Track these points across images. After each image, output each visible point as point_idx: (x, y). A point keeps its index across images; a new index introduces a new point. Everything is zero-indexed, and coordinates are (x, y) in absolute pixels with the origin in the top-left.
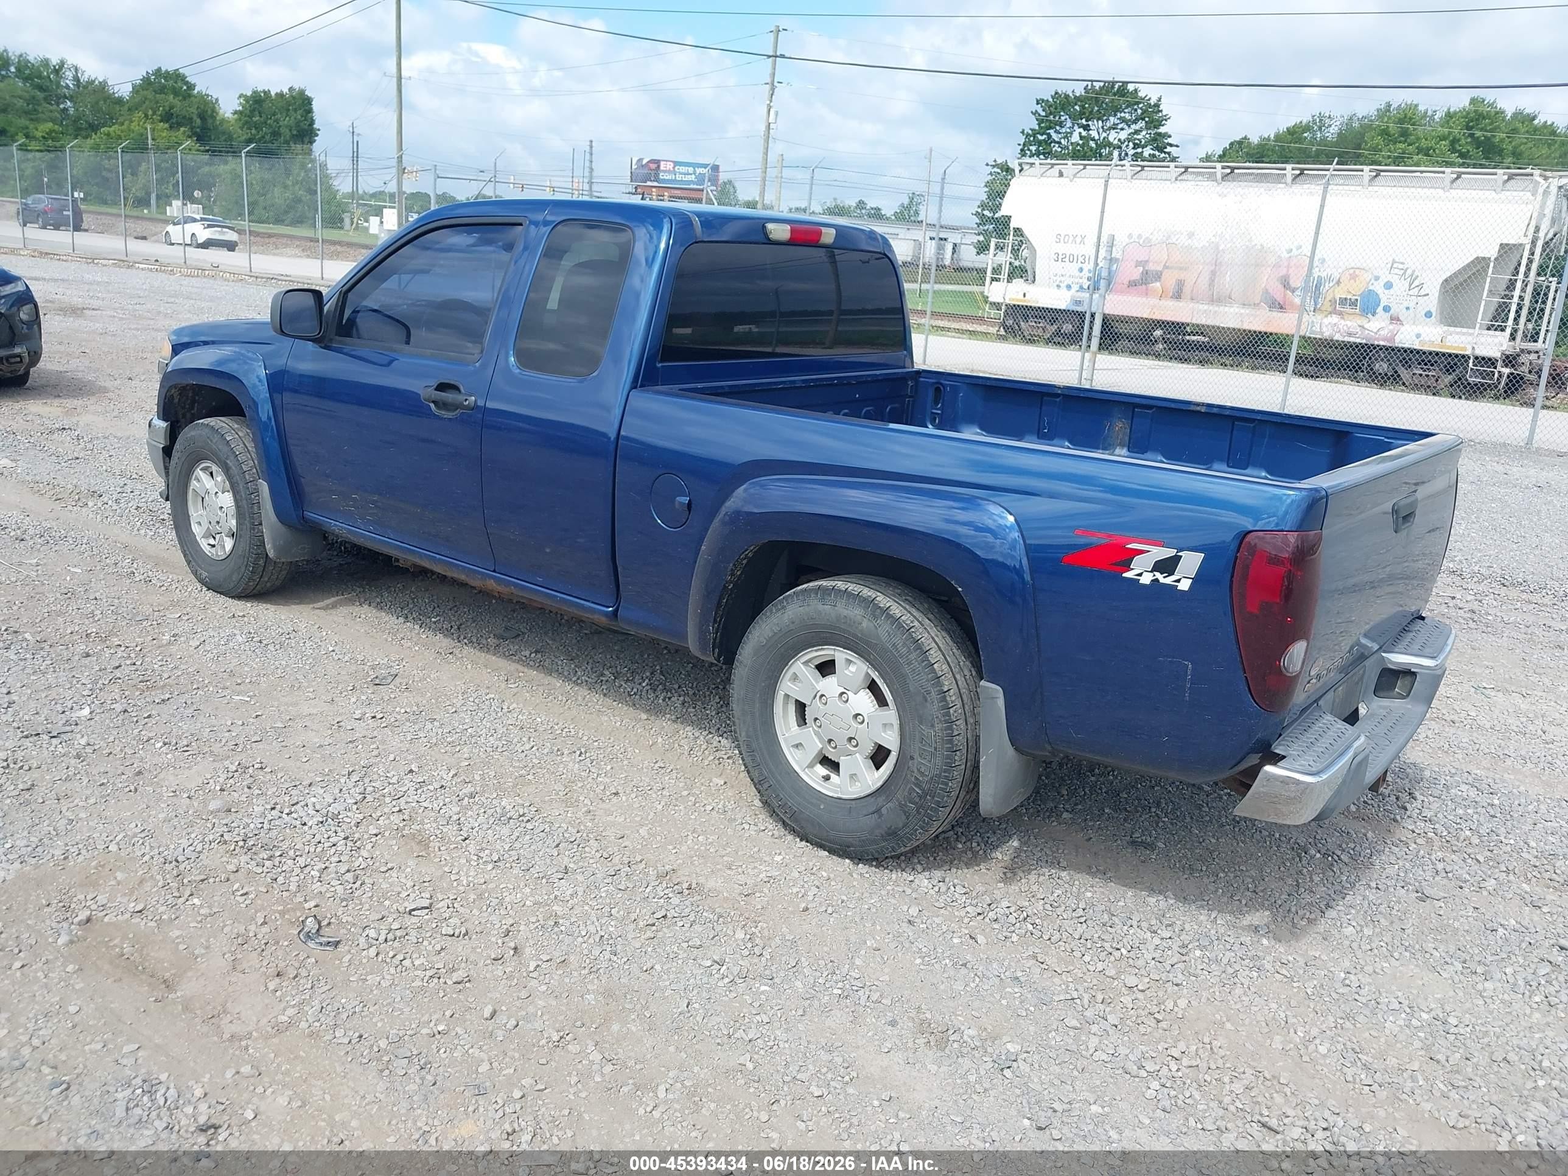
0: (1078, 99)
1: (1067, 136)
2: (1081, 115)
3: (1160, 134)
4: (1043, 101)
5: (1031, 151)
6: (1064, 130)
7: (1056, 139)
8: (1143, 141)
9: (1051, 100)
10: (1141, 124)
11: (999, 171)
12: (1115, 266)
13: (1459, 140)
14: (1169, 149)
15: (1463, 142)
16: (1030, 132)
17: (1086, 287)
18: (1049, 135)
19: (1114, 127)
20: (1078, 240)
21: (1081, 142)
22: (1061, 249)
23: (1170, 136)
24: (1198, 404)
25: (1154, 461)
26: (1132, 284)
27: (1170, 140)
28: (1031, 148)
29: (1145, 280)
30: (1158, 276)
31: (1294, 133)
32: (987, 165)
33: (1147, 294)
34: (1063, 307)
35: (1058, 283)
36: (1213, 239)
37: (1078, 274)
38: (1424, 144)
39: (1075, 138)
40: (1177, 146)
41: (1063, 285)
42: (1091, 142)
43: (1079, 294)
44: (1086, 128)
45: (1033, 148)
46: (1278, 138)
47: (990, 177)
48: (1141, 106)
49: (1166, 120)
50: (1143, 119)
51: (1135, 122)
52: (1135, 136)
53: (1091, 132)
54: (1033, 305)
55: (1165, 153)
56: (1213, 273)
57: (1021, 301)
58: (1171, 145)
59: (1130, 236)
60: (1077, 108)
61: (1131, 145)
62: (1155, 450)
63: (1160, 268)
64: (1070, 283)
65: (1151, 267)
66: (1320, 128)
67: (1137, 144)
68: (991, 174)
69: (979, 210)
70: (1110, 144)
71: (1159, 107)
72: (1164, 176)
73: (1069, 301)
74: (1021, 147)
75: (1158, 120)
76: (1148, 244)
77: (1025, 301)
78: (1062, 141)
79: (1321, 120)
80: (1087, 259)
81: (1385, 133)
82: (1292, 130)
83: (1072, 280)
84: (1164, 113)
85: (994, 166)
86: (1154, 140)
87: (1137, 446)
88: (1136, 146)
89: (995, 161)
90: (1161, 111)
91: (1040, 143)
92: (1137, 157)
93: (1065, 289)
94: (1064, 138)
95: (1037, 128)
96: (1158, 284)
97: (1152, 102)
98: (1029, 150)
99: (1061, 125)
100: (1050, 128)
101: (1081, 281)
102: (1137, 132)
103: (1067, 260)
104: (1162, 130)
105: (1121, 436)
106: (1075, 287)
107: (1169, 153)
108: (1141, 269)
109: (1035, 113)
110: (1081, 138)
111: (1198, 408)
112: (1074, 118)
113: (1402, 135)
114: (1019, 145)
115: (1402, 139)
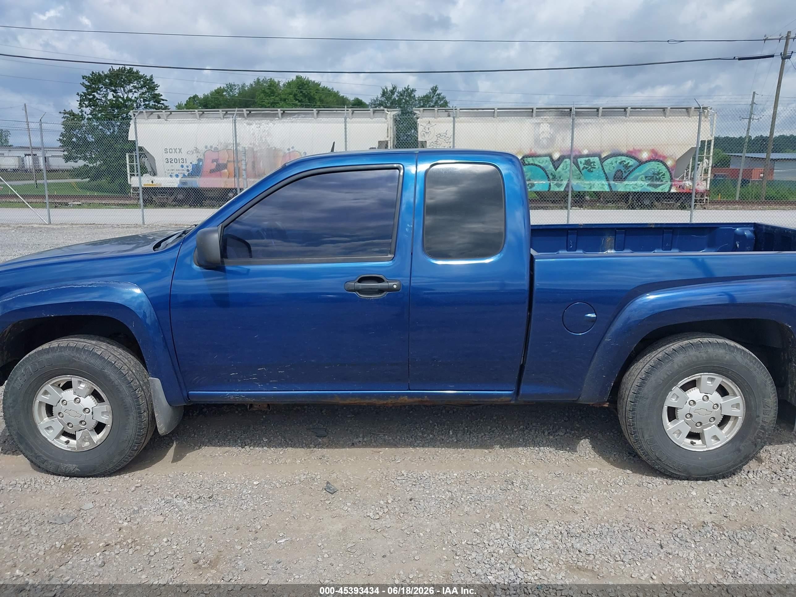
0: (106, 76)
1: (106, 96)
2: (111, 84)
3: (156, 94)
4: (86, 77)
5: (86, 104)
6: (102, 93)
7: (99, 98)
8: (148, 98)
9: (91, 76)
10: (144, 90)
11: (68, 116)
12: (201, 163)
13: (297, 95)
14: (162, 102)
15: (299, 95)
16: (83, 94)
17: (186, 175)
18: (94, 96)
19: (130, 91)
20: (178, 151)
21: (114, 99)
22: (169, 156)
23: (161, 95)
24: (651, 224)
25: (627, 252)
26: (212, 171)
27: (162, 97)
28: (85, 102)
29: (219, 169)
30: (225, 166)
31: (219, 92)
32: (60, 113)
33: (221, 176)
34: (176, 186)
35: (170, 174)
36: (250, 146)
37: (181, 168)
38: (283, 97)
39: (110, 97)
40: (166, 100)
41: (174, 175)
42: (120, 99)
43: (183, 179)
44: (115, 91)
45: (87, 103)
46: (212, 94)
47: (63, 120)
48: (142, 80)
49: (157, 87)
50: (145, 86)
51: (141, 88)
52: (143, 96)
53: (118, 94)
54: (158, 186)
55: (161, 104)
56: (254, 163)
57: (150, 185)
58: (163, 100)
59: (206, 147)
60: (107, 80)
61: (142, 99)
62: (628, 248)
63: (225, 162)
64: (178, 173)
65: (221, 162)
66: (231, 90)
67: (145, 100)
68: (64, 117)
69: (61, 138)
70: (130, 100)
71: (152, 80)
72: (218, 116)
73: (179, 182)
74: (79, 102)
75: (153, 87)
76: (216, 150)
77: (153, 185)
78: (103, 99)
79: (231, 87)
80: (185, 161)
81: (264, 92)
82: (217, 91)
83: (179, 172)
84: (155, 84)
85: (65, 113)
86: (154, 97)
87: (619, 247)
88: (144, 101)
89: (65, 110)
90: (154, 82)
91: (90, 100)
92: (146, 106)
93: (175, 177)
94: (103, 97)
95: (86, 91)
96: (226, 170)
97: (148, 78)
98: (84, 104)
99: (99, 89)
100: (94, 92)
101: (183, 172)
102: (143, 93)
103: (173, 161)
104: (156, 92)
105: (610, 244)
106: (181, 176)
107: (163, 104)
108: (215, 163)
109: (83, 84)
110: (114, 97)
111: (651, 226)
112: (107, 86)
113: (272, 93)
114: (78, 101)
115: (272, 95)
